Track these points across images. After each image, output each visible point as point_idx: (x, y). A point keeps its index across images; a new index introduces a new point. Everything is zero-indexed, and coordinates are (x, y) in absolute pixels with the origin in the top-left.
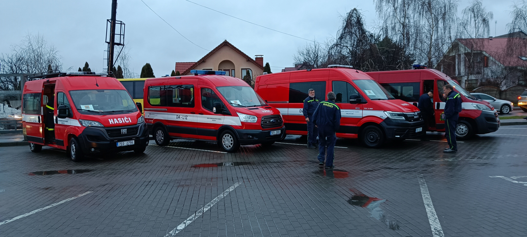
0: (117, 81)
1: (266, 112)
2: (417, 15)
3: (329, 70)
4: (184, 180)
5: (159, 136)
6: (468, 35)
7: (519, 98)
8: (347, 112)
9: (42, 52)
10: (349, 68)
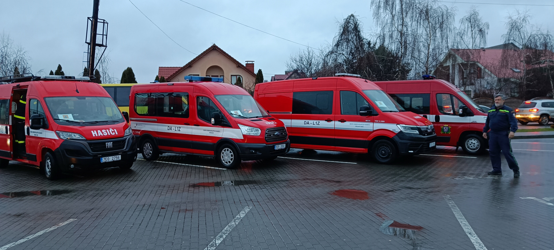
0: (99, 86)
1: (270, 123)
2: (414, 23)
3: (337, 79)
4: (184, 203)
5: (147, 149)
6: (465, 46)
7: (517, 110)
8: (356, 124)
9: (8, 52)
10: (357, 77)
